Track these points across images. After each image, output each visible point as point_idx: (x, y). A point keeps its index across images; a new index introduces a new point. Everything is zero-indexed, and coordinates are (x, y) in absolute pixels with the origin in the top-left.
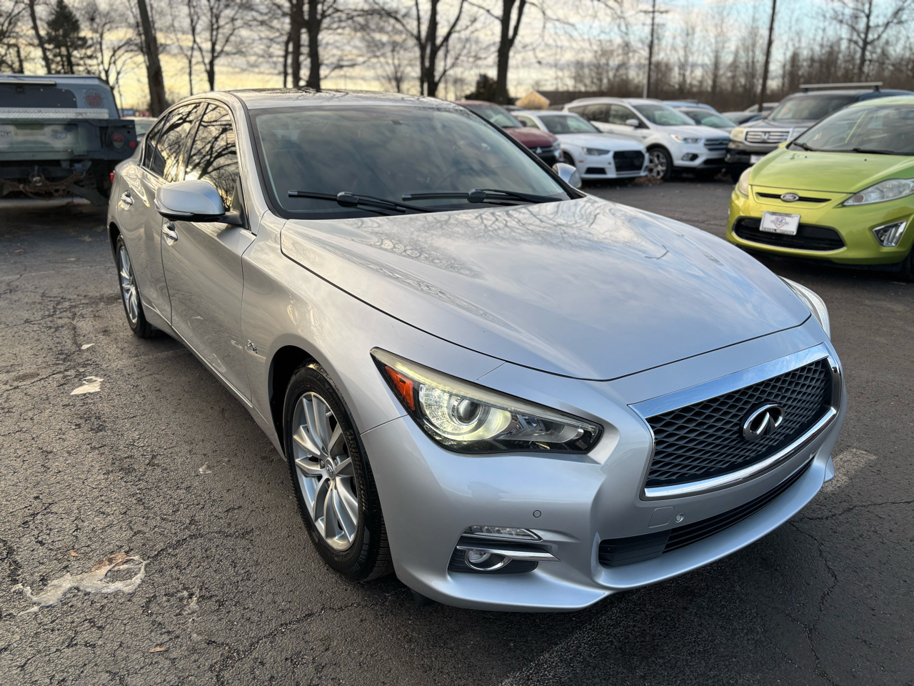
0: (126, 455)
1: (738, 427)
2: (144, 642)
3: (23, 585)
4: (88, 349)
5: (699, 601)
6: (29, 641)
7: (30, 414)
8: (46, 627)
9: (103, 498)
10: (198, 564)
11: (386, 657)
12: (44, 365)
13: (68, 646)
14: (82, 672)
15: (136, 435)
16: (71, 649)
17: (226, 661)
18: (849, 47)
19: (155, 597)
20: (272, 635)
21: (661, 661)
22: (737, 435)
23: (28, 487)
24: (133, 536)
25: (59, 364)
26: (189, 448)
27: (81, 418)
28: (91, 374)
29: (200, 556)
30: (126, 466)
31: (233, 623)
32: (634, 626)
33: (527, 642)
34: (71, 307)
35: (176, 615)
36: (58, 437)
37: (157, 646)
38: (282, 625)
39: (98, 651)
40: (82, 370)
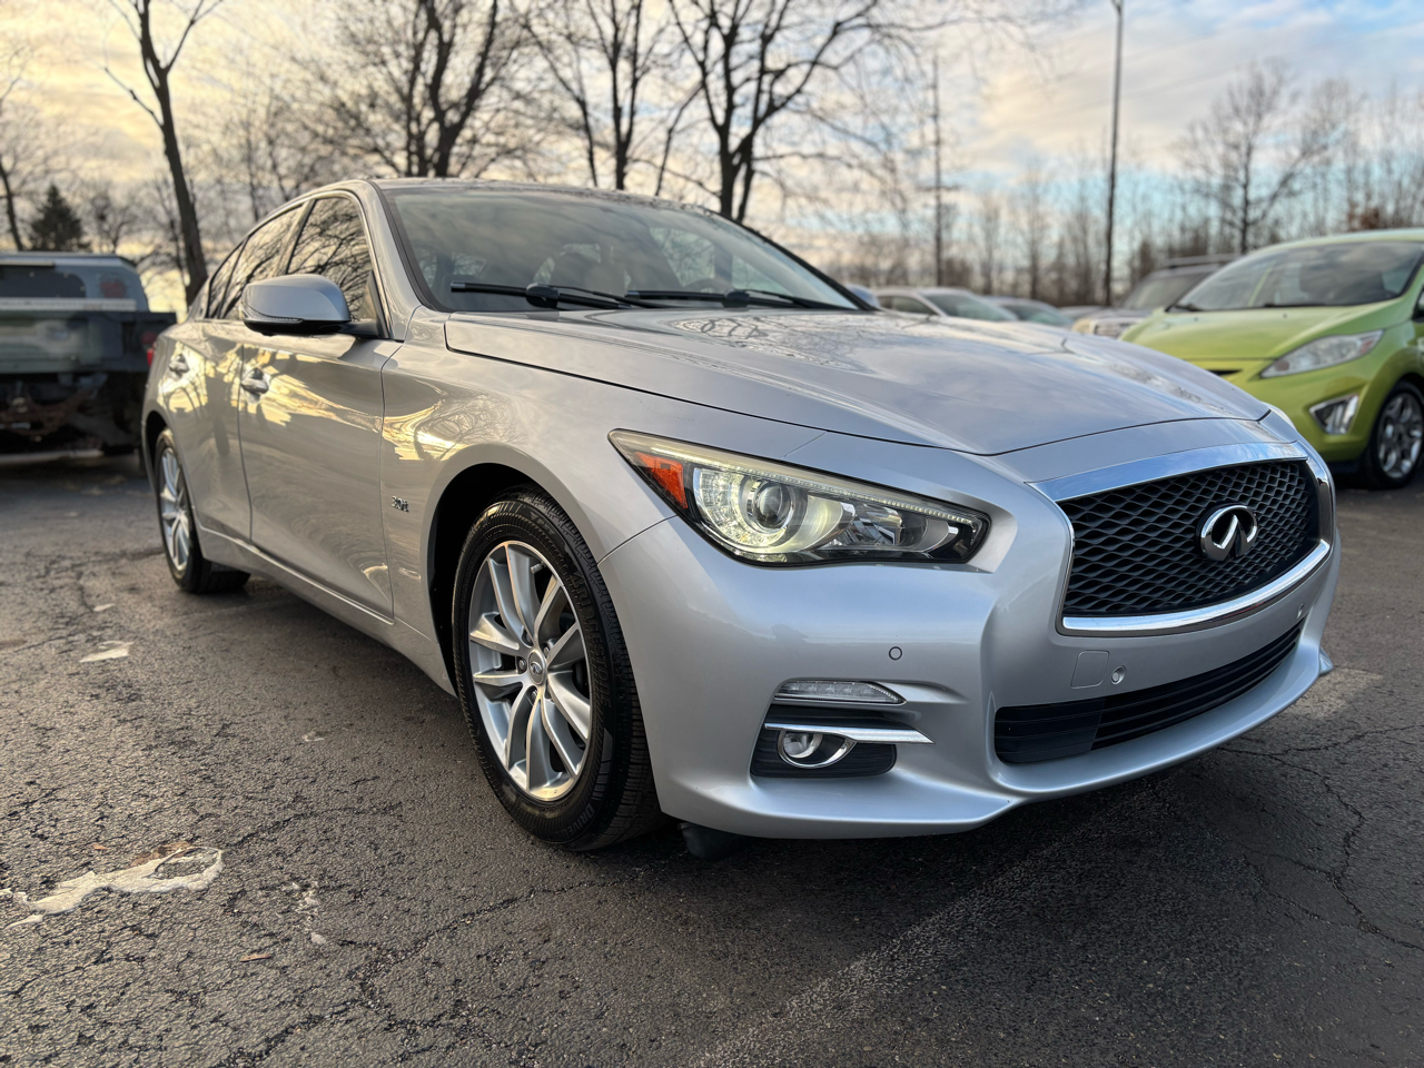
0: (179, 727)
1: (1191, 536)
2: (229, 949)
3: (13, 890)
4: (105, 611)
5: (1150, 852)
6: (26, 960)
7: (15, 686)
8: (55, 940)
9: (143, 778)
10: (312, 849)
11: (647, 945)
12: (34, 631)
13: (95, 963)
14: (123, 994)
15: (193, 703)
16: (101, 966)
17: (373, 967)
18: (1221, 233)
19: (243, 892)
20: (451, 929)
21: (1106, 927)
22: (1192, 548)
23: (15, 772)
24: (199, 821)
25: (58, 629)
26: (283, 713)
27: (100, 687)
28: (111, 638)
29: (315, 839)
30: (180, 739)
31: (381, 918)
32: (1053, 887)
33: (880, 914)
34: (74, 566)
35: (283, 913)
36: (62, 711)
37: (252, 952)
38: (465, 916)
39: (149, 965)
40: (95, 633)
